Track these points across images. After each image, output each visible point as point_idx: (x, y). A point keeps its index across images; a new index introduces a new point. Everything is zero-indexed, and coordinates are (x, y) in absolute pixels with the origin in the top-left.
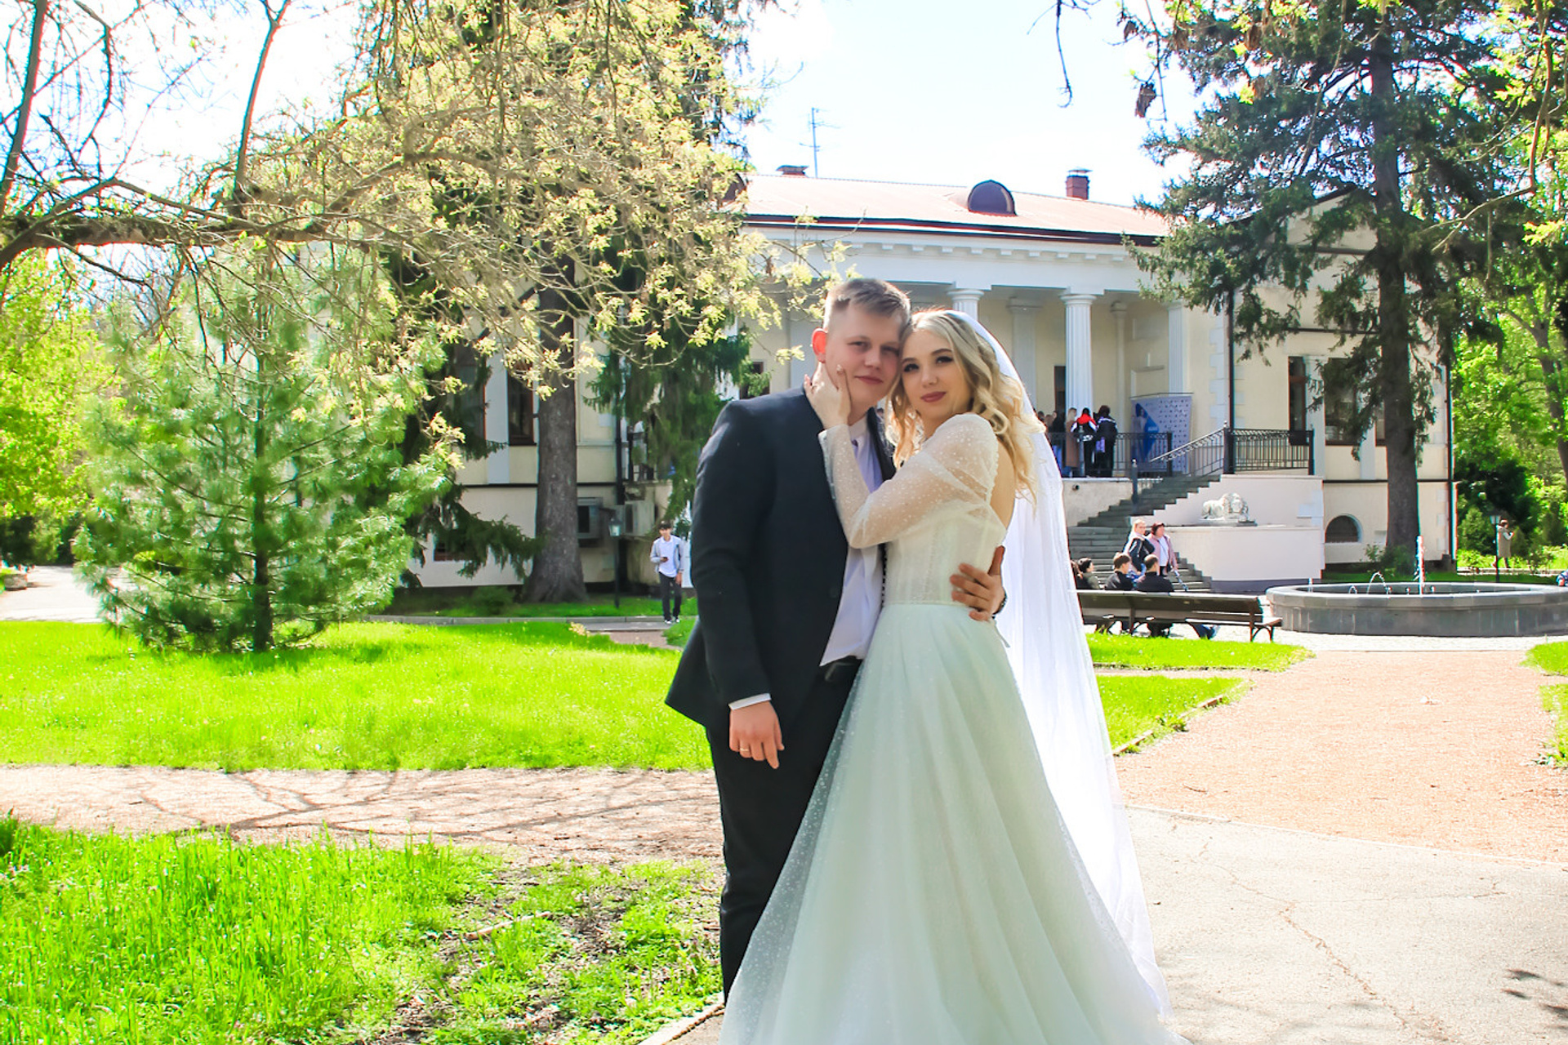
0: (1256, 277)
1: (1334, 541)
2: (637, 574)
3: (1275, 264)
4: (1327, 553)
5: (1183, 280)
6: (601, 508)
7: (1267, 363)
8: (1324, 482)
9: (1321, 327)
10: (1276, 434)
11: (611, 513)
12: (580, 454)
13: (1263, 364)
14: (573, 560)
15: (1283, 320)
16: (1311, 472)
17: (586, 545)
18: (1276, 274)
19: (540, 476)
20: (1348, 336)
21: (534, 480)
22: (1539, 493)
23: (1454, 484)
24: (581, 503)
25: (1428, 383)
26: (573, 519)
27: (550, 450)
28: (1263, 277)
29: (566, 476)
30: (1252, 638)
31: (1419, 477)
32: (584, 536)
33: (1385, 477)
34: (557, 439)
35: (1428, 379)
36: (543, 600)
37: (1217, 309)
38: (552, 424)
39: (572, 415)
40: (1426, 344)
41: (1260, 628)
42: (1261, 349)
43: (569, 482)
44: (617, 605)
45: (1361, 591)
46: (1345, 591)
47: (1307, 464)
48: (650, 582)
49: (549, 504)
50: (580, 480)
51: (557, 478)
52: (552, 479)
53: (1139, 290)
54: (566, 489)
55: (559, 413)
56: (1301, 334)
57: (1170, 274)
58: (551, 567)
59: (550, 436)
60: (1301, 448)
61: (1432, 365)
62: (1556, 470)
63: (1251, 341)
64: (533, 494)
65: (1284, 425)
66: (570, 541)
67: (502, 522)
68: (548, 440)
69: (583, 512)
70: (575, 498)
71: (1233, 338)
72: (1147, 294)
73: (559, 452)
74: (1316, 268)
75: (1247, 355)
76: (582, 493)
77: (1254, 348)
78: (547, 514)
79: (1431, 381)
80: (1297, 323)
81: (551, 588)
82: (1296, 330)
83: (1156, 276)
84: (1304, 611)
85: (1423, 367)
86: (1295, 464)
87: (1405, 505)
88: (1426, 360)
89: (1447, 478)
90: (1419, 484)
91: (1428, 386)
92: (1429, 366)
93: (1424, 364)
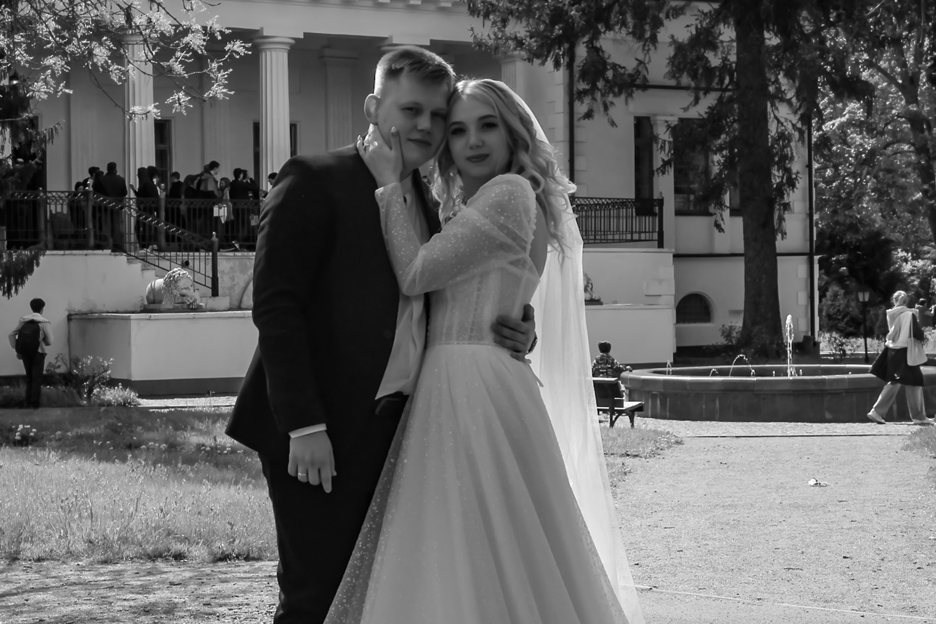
0: (601, 27)
1: (685, 321)
3: (623, 13)
4: (678, 335)
5: (518, 28)
7: (613, 124)
8: (675, 256)
9: (673, 83)
10: (623, 203)
13: (608, 124)
15: (630, 75)
16: (661, 245)
18: (624, 24)
20: (701, 94)
22: (907, 268)
23: (816, 258)
25: (788, 145)
28: (609, 28)
30: (612, 423)
31: (778, 251)
33: (742, 251)
35: (790, 141)
37: (557, 65)
40: (789, 102)
41: (620, 413)
42: (606, 108)
45: (722, 373)
46: (706, 373)
47: (656, 236)
53: (471, 40)
56: (650, 92)
57: (504, 22)
60: (647, 221)
61: (794, 126)
62: (925, 242)
63: (594, 99)
65: (630, 193)
71: (573, 96)
72: (480, 44)
74: (667, 17)
75: (589, 115)
77: (599, 107)
79: (793, 144)
80: (645, 79)
82: (645, 86)
83: (488, 23)
84: (664, 397)
85: (783, 128)
86: (643, 236)
87: (764, 281)
88: (786, 120)
89: (808, 251)
90: (778, 258)
91: (789, 149)
92: (790, 126)
93: (785, 124)
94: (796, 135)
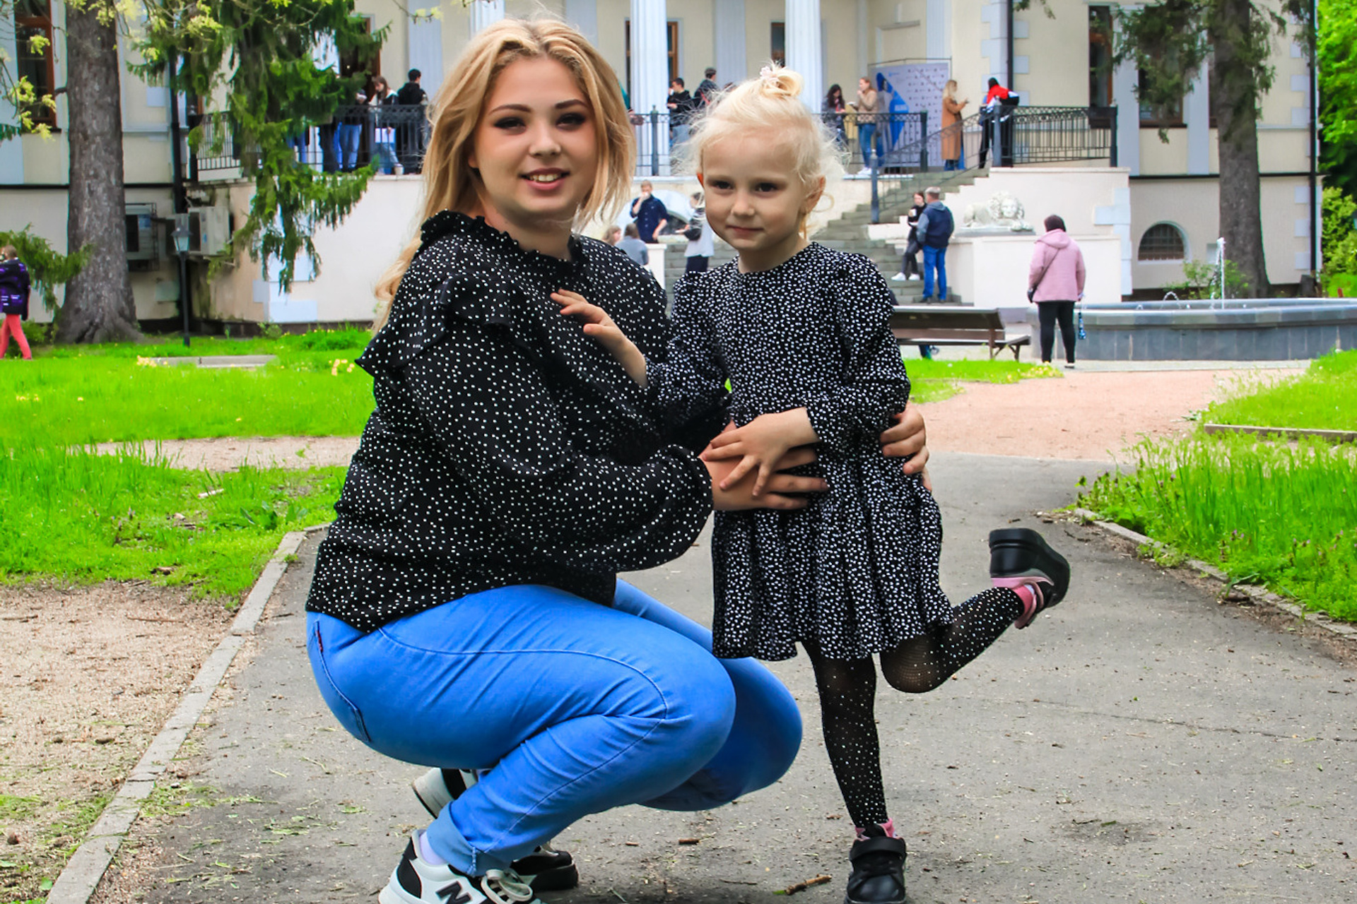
1: (1150, 258)
2: (206, 307)
4: (1135, 273)
6: (154, 219)
7: (1050, 14)
8: (1132, 178)
10: (1076, 113)
11: (170, 225)
12: (127, 144)
13: (1045, 17)
14: (122, 287)
16: (1114, 163)
17: (138, 268)
19: (72, 172)
21: (65, 180)
23: (1319, 179)
24: (130, 210)
26: (120, 232)
27: (86, 137)
29: (108, 173)
30: (992, 357)
31: (1263, 169)
32: (134, 256)
33: (1216, 170)
34: (96, 123)
35: (1266, 33)
36: (80, 340)
38: (88, 101)
39: (113, 89)
41: (1001, 346)
43: (113, 180)
44: (187, 343)
47: (1107, 152)
48: (225, 318)
49: (86, 210)
50: (127, 179)
51: (96, 176)
52: (88, 177)
54: (109, 189)
55: (97, 87)
58: (91, 296)
59: (86, 117)
60: (1100, 133)
61: (1272, 14)
64: (64, 197)
65: (1084, 102)
66: (116, 261)
67: (24, 233)
68: (83, 124)
69: (131, 221)
70: (122, 204)
73: (98, 139)
75: (1023, 4)
76: (130, 196)
78: (84, 224)
79: (1270, 36)
81: (91, 324)
85: (1259, 17)
86: (1093, 153)
87: (1242, 206)
88: (1263, 7)
89: (1307, 169)
90: (1261, 179)
91: (1265, 42)
92: (1268, 18)
93: (1261, 12)
94: (1275, 26)
